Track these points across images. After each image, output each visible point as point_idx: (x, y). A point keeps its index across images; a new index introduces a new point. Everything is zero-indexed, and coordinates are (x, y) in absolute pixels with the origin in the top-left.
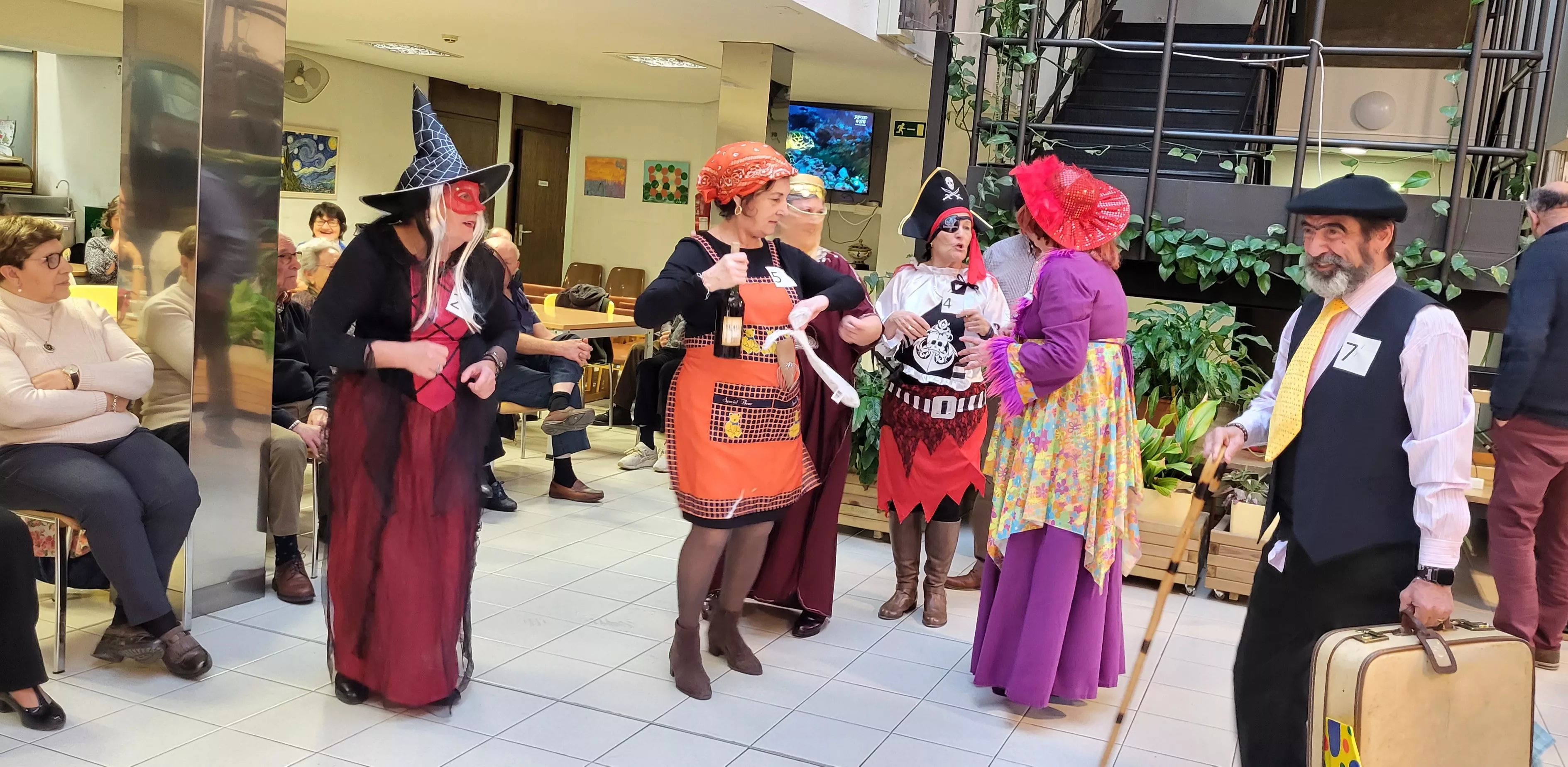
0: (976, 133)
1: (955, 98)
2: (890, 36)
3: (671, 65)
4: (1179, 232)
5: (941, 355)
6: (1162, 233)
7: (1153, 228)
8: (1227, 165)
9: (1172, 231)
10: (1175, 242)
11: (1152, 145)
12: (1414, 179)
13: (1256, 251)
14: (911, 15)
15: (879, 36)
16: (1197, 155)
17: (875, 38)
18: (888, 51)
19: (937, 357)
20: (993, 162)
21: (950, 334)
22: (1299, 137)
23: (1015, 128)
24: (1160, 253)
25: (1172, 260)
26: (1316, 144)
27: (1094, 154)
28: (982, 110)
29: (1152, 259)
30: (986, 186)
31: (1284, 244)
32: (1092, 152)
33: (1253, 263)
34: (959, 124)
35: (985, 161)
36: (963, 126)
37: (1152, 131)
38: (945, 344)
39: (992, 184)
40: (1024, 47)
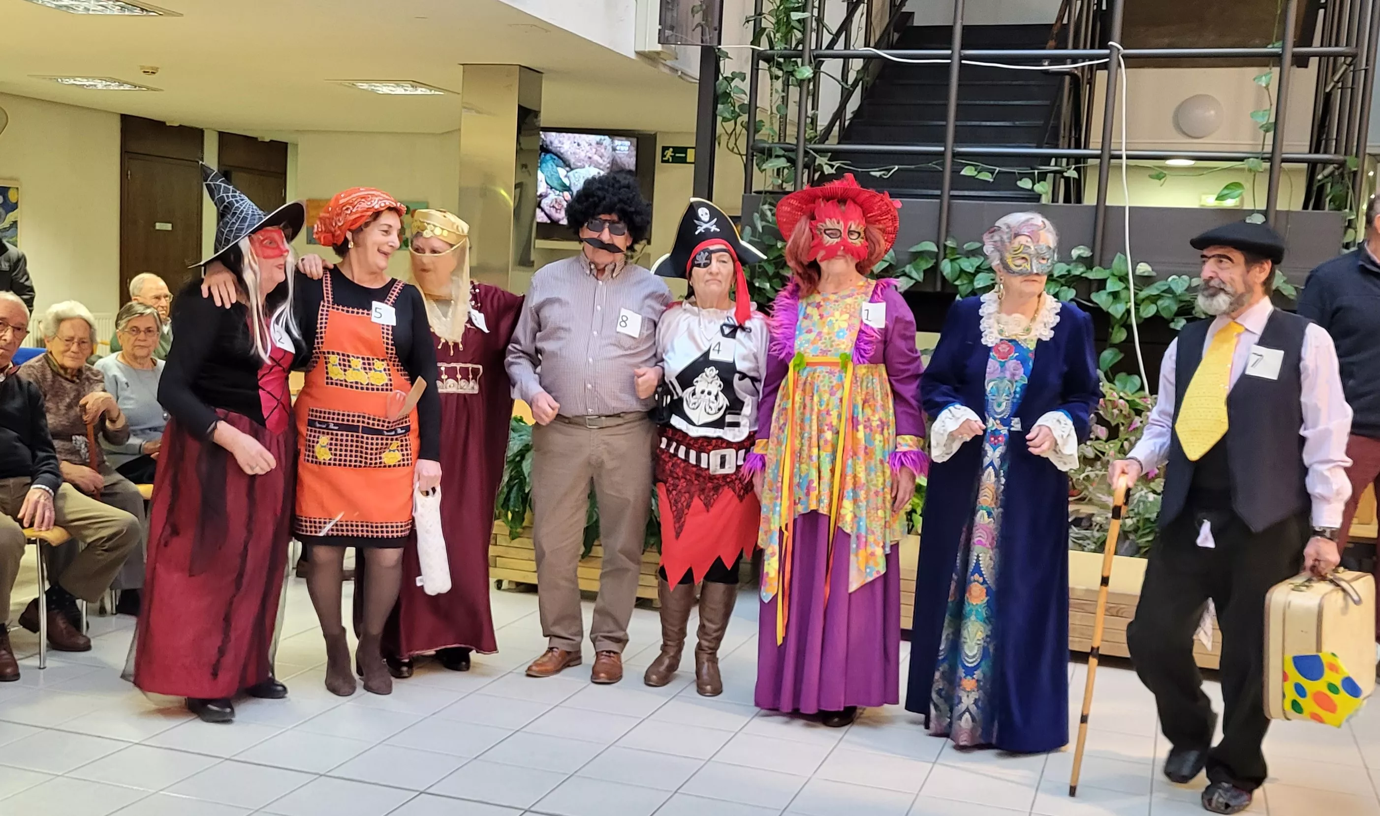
0: (750, 158)
1: (725, 120)
2: (649, 52)
3: (403, 92)
4: (976, 259)
5: (711, 405)
6: (958, 261)
7: (948, 256)
8: (1026, 184)
9: (968, 258)
10: (971, 270)
11: (943, 165)
12: (1226, 192)
13: (1061, 277)
14: (672, 28)
15: (637, 53)
16: (992, 173)
17: (633, 56)
18: (646, 68)
19: (707, 408)
20: (770, 189)
21: (719, 382)
22: (1102, 150)
23: (792, 150)
24: (957, 283)
25: (970, 290)
26: (1120, 157)
27: (880, 176)
28: (757, 131)
29: (949, 290)
30: (763, 217)
31: (1090, 267)
32: (878, 174)
33: (1057, 289)
34: (731, 147)
35: (761, 189)
36: (736, 150)
37: (942, 149)
38: (714, 393)
39: (769, 213)
40: (799, 60)
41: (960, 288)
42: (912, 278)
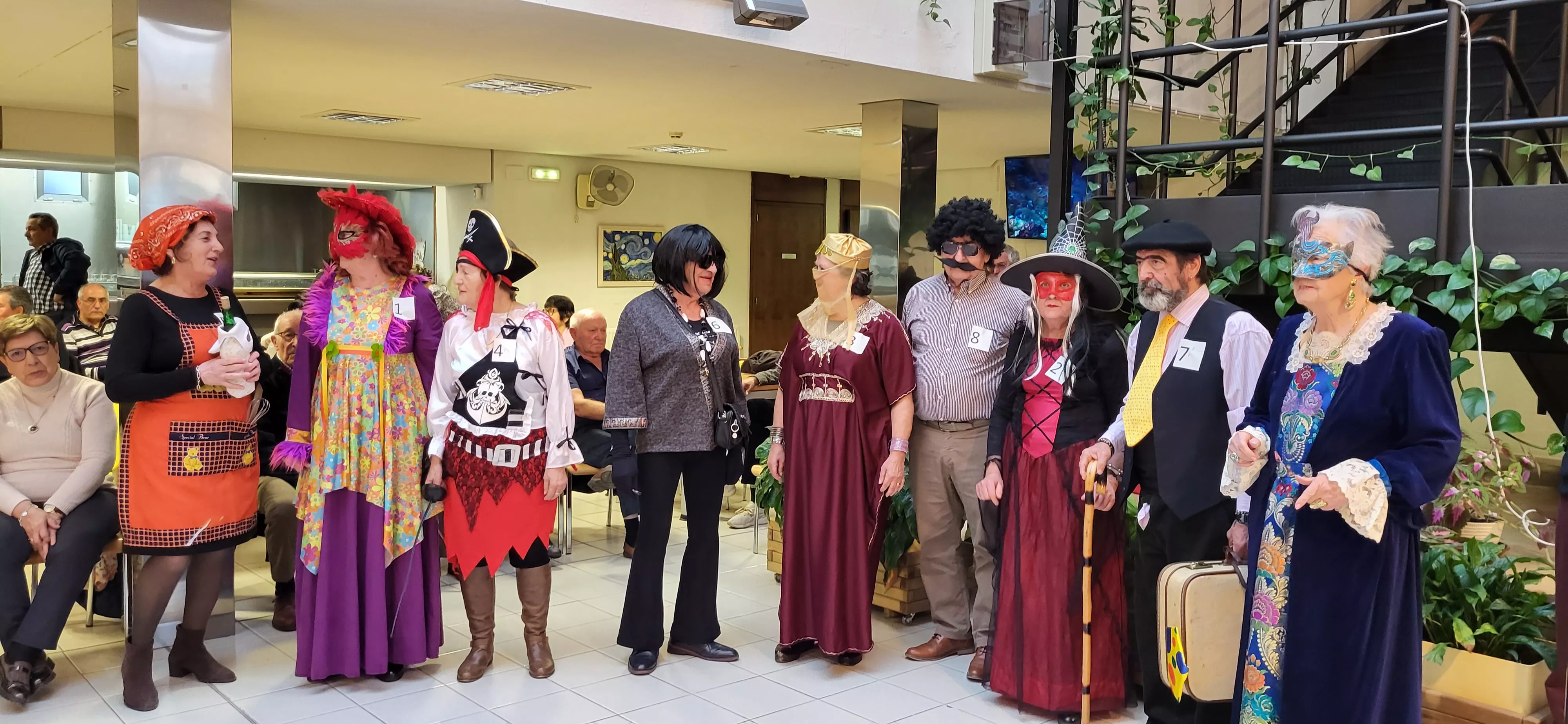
2: (989, 73)
5: (493, 405)
6: (1277, 261)
7: (1267, 255)
13: (1394, 273)
15: (979, 76)
16: (1321, 161)
17: (969, 78)
21: (501, 384)
24: (1277, 284)
31: (1433, 262)
33: (1387, 289)
41: (1279, 290)
42: (1229, 281)
